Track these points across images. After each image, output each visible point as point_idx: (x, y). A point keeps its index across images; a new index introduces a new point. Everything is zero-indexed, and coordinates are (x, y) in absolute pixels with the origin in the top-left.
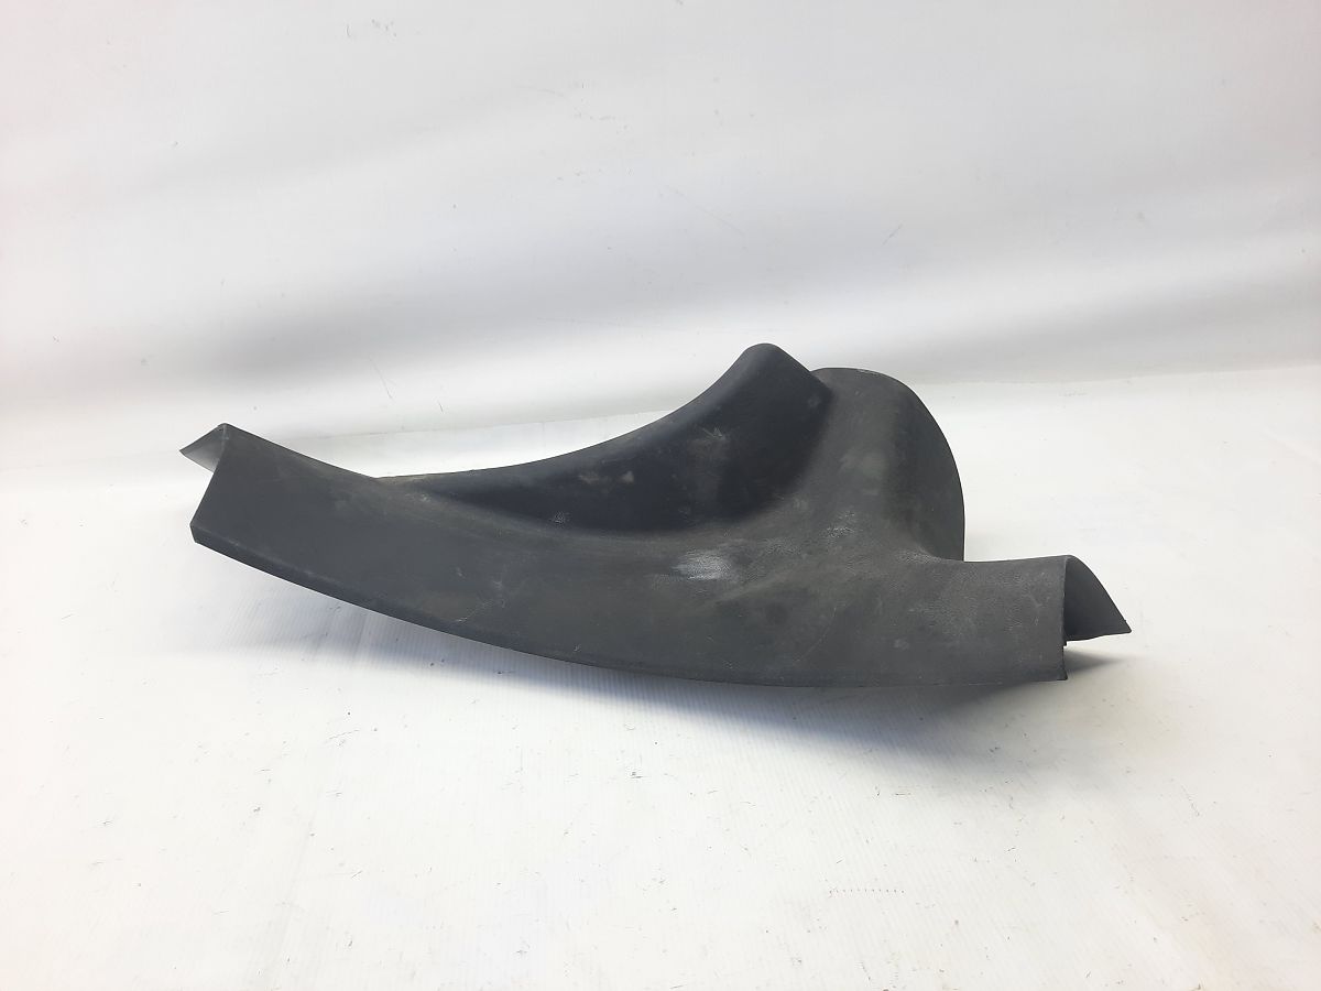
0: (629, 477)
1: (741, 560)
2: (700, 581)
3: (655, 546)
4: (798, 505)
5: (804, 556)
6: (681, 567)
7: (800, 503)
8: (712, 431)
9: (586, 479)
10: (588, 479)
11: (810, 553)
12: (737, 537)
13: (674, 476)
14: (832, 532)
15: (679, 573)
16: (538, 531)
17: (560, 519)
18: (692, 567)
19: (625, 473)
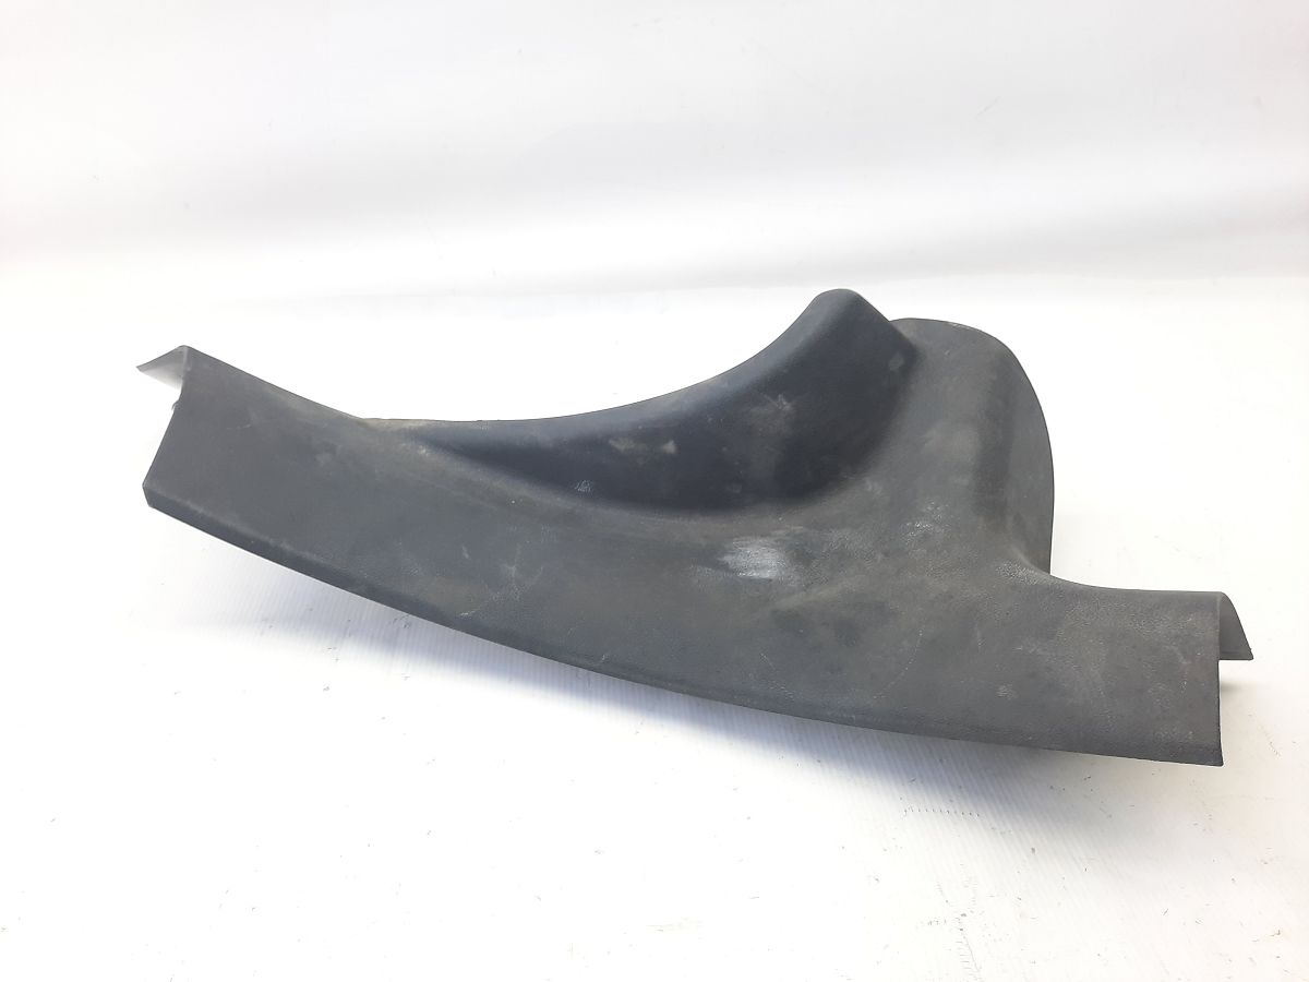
0: (670, 447)
1: (801, 555)
2: (751, 580)
3: (694, 529)
4: (870, 488)
5: (880, 557)
6: (728, 559)
7: (873, 486)
8: (775, 398)
9: (617, 446)
10: (621, 446)
11: (886, 554)
12: (794, 523)
13: (725, 449)
14: (913, 529)
15: (725, 567)
16: (554, 501)
17: (584, 488)
18: (741, 560)
19: (667, 442)
